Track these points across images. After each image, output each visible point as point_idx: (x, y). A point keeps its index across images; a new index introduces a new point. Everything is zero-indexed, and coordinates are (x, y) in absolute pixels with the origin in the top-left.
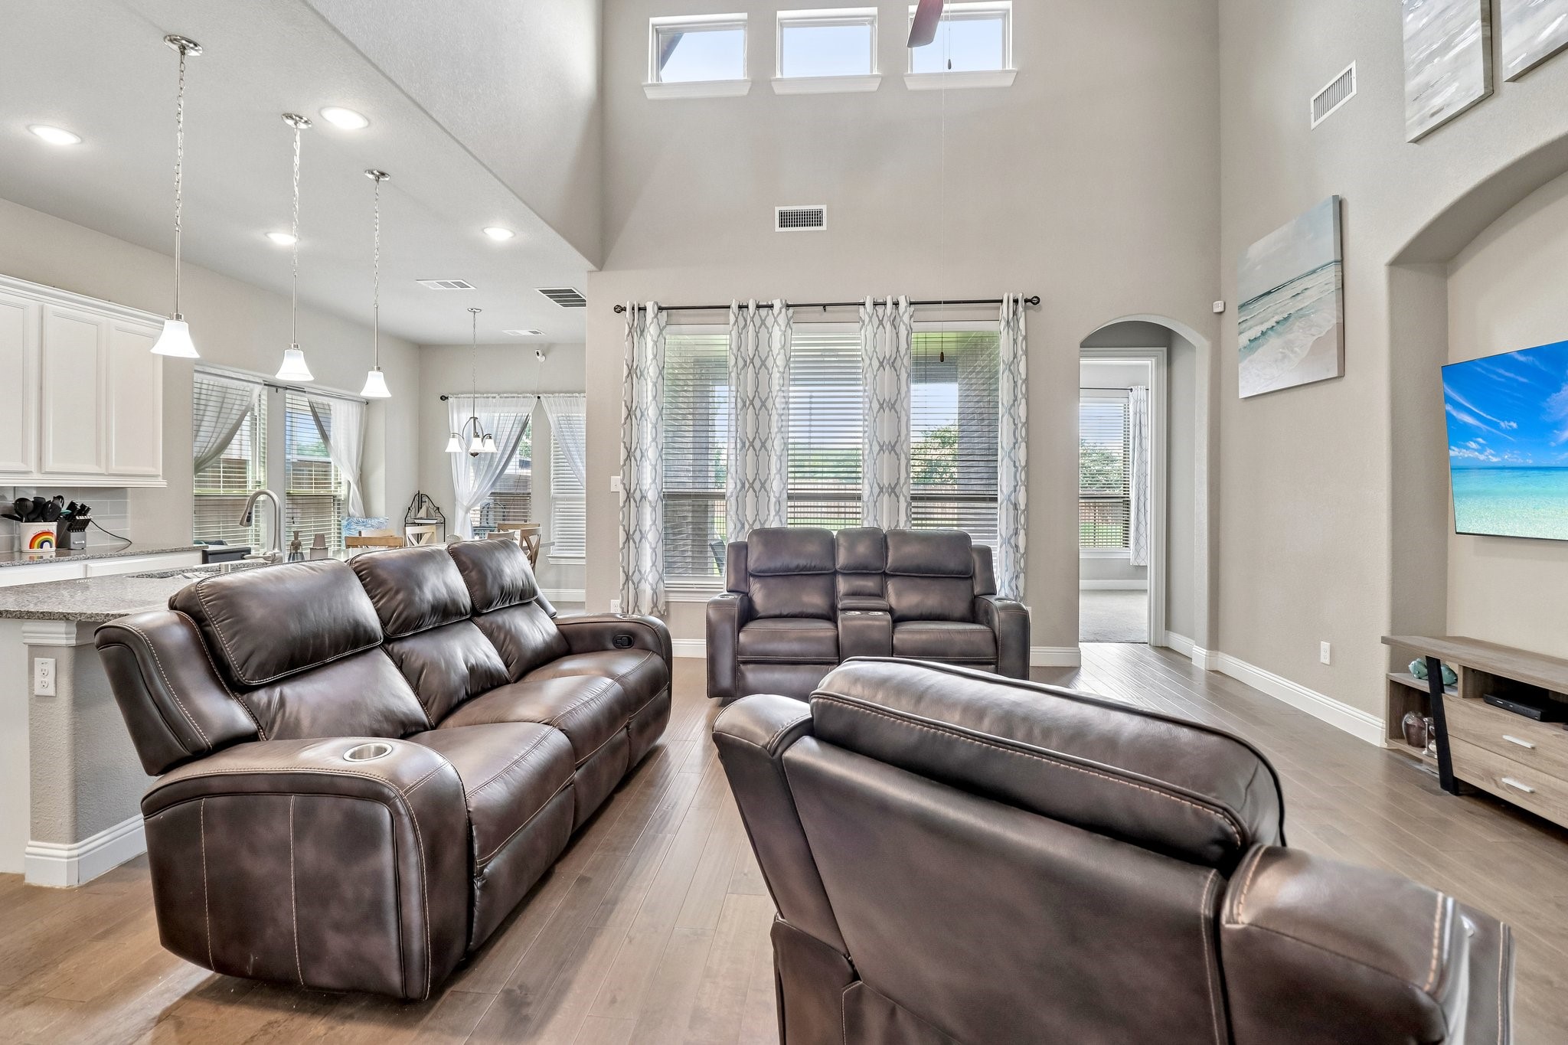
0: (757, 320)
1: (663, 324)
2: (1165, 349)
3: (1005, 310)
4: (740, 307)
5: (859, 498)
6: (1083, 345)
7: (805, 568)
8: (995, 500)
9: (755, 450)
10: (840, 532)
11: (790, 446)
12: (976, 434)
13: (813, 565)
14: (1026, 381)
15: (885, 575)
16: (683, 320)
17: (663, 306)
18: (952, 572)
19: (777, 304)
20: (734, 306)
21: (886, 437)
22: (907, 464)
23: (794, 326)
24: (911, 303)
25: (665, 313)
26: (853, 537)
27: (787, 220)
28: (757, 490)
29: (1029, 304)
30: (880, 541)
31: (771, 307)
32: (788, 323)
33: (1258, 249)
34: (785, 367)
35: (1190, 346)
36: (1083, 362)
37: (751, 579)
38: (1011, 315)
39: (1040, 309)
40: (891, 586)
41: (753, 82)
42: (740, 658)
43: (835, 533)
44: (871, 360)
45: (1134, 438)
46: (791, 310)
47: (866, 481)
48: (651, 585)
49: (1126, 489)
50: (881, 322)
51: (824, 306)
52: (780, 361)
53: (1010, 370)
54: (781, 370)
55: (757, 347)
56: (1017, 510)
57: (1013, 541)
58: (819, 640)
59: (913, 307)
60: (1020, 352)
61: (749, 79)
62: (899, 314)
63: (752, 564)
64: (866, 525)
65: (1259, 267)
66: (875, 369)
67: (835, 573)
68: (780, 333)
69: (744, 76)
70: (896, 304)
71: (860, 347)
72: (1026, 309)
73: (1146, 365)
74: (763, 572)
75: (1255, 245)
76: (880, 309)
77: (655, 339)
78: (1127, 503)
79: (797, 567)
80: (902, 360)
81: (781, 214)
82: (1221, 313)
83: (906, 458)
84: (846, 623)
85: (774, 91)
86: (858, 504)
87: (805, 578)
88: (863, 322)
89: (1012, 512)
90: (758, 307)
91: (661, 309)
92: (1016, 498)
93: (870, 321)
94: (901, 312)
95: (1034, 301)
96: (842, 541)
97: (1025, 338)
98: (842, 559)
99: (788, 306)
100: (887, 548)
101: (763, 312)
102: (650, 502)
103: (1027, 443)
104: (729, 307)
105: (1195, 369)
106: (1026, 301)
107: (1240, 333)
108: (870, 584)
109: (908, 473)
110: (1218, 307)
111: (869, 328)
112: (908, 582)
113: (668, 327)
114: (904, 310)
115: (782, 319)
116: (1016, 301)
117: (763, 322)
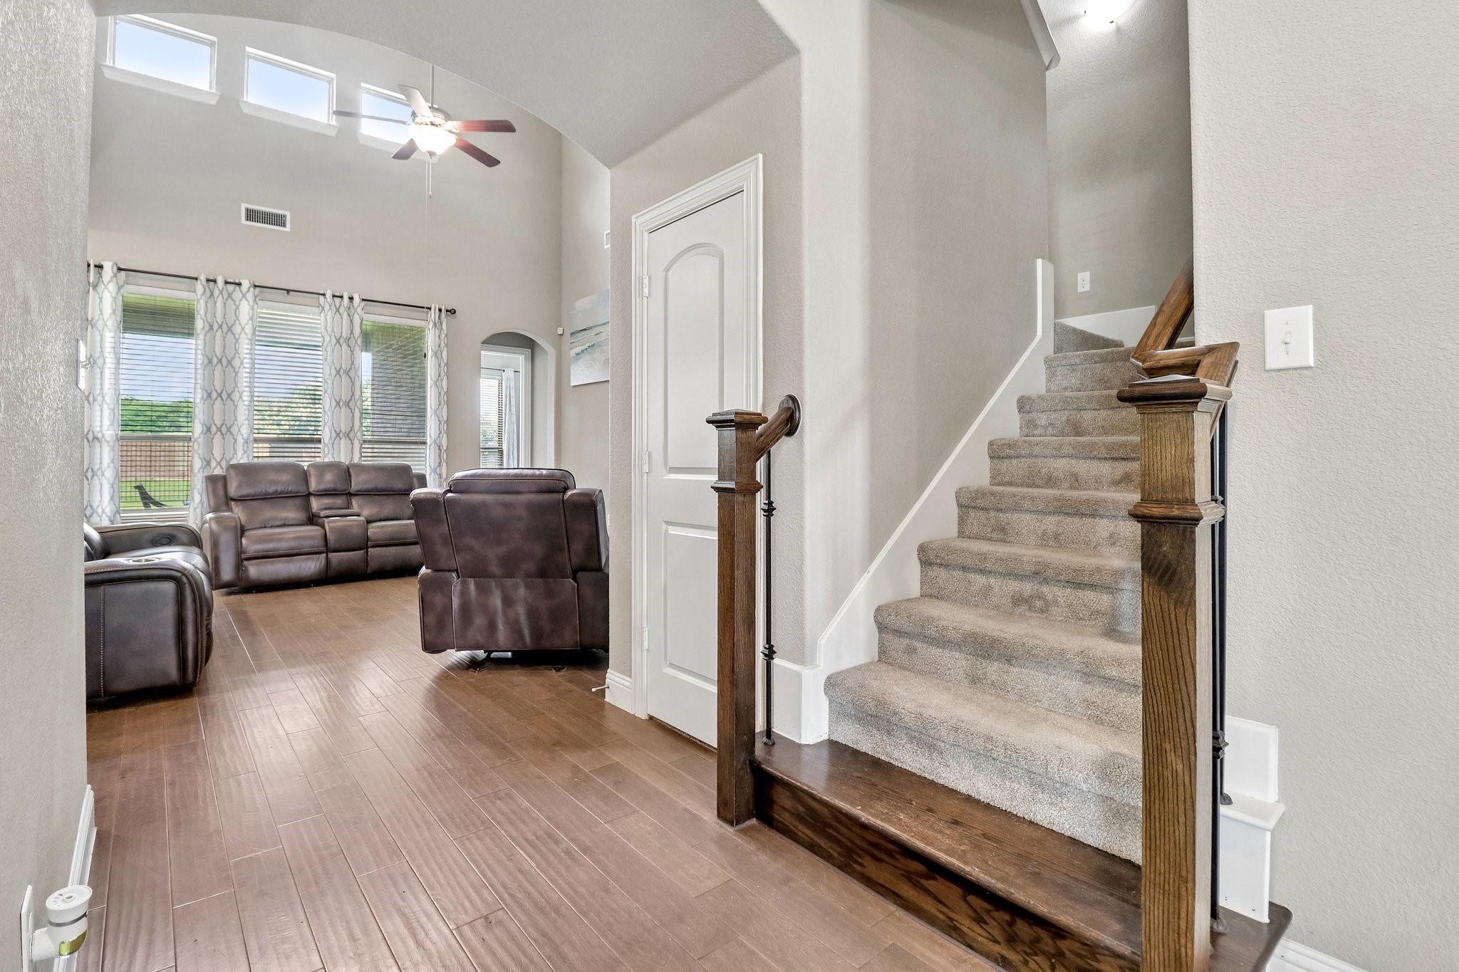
0: (225, 294)
1: (121, 283)
2: (530, 350)
3: (433, 315)
4: (208, 280)
5: (319, 441)
6: (485, 342)
7: (282, 492)
8: (425, 443)
9: (222, 399)
10: (309, 466)
11: (256, 399)
12: (393, 397)
13: (290, 489)
14: (446, 364)
15: (350, 494)
16: (142, 282)
17: (122, 267)
18: (400, 490)
19: (246, 284)
20: (203, 278)
21: (345, 396)
22: (361, 418)
23: (259, 302)
24: (363, 300)
25: (123, 273)
26: (322, 468)
27: (252, 215)
28: (224, 432)
29: (449, 313)
30: (346, 472)
31: (239, 284)
32: (255, 300)
33: (580, 304)
34: (252, 335)
35: (546, 353)
36: (483, 353)
37: (232, 503)
38: (437, 319)
39: (456, 317)
40: (355, 502)
41: (221, 97)
42: (243, 556)
43: (305, 468)
44: (330, 337)
45: (506, 405)
46: (258, 289)
47: (327, 428)
48: (109, 517)
49: (500, 441)
50: (338, 310)
51: (288, 291)
52: (248, 329)
53: (436, 355)
54: (250, 337)
55: (225, 315)
56: (441, 450)
57: (438, 471)
58: (312, 538)
59: (364, 303)
60: (443, 345)
61: (219, 94)
62: (353, 306)
63: (233, 491)
64: (326, 460)
65: (580, 314)
66: (333, 344)
67: (309, 494)
68: (249, 307)
69: (211, 87)
70: (351, 299)
71: (319, 326)
72: (446, 316)
73: (519, 359)
74: (244, 496)
75: (579, 301)
76: (338, 301)
77: (114, 295)
78: (501, 452)
79: (276, 492)
80: (356, 341)
81: (248, 210)
82: (561, 335)
83: (360, 412)
84: (331, 524)
85: (242, 111)
86: (320, 446)
87: (282, 500)
88: (323, 308)
89: (438, 451)
90: (226, 283)
91: (120, 269)
92: (441, 442)
93: (330, 308)
94: (355, 305)
95: (452, 312)
96: (312, 472)
97: (446, 335)
98: (314, 485)
99: (255, 286)
100: (350, 475)
101: (231, 287)
102: (107, 441)
103: (447, 405)
104: (196, 279)
105: (547, 365)
106: (447, 311)
107: (571, 349)
108: (339, 501)
109: (361, 423)
110: (560, 331)
111: (329, 314)
112: (369, 499)
113: (126, 286)
114: (358, 304)
115: (250, 296)
116: (440, 310)
117: (230, 296)
